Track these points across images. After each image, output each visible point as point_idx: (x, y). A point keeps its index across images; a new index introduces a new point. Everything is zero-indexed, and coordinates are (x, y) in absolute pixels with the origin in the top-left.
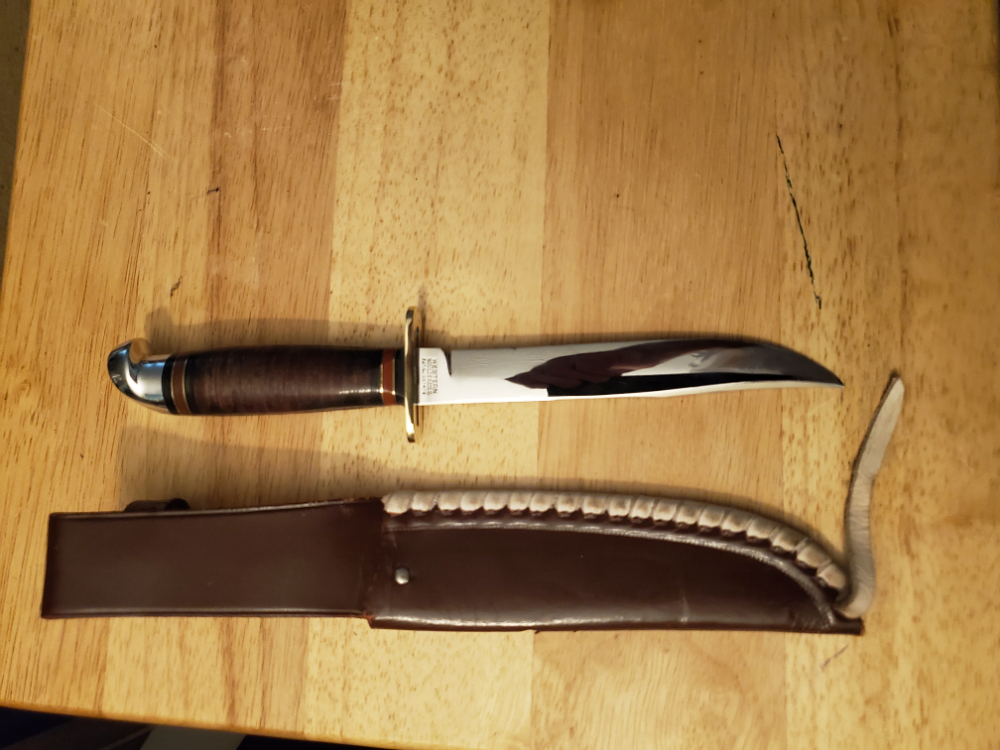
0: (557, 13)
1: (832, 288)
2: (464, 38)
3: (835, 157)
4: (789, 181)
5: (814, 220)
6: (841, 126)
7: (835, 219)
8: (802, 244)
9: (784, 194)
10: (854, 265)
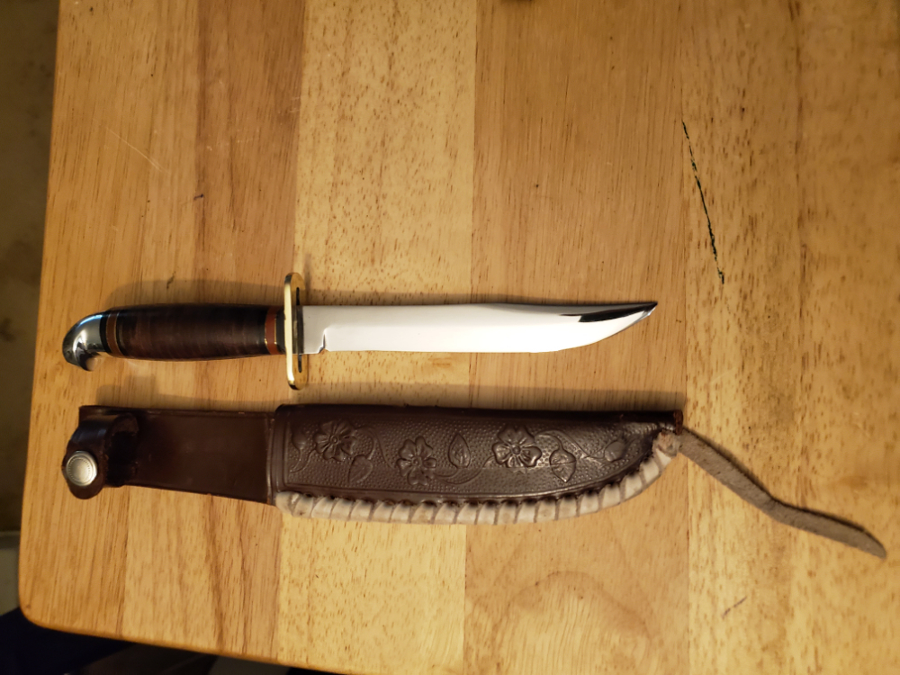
0: (483, 21)
1: (734, 264)
2: (402, 50)
3: (738, 139)
4: (694, 165)
5: (717, 199)
6: (743, 110)
7: (737, 198)
8: (706, 223)
9: (689, 177)
10: (755, 240)
